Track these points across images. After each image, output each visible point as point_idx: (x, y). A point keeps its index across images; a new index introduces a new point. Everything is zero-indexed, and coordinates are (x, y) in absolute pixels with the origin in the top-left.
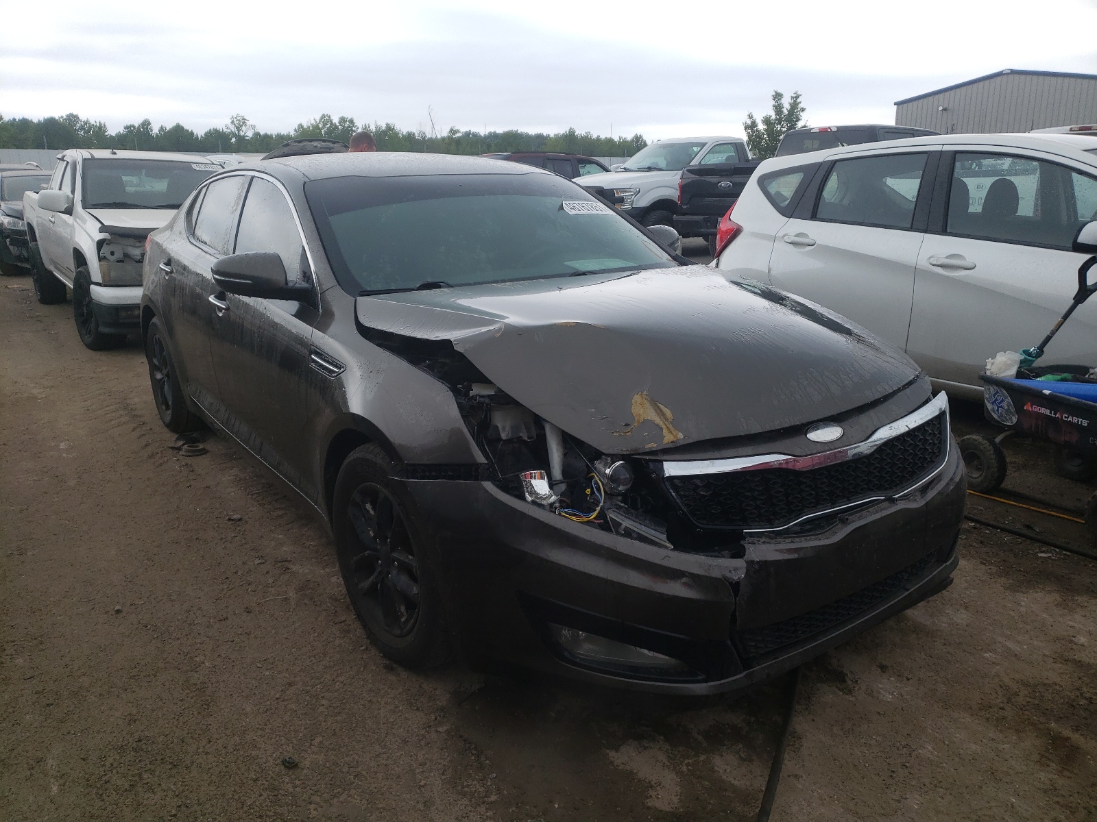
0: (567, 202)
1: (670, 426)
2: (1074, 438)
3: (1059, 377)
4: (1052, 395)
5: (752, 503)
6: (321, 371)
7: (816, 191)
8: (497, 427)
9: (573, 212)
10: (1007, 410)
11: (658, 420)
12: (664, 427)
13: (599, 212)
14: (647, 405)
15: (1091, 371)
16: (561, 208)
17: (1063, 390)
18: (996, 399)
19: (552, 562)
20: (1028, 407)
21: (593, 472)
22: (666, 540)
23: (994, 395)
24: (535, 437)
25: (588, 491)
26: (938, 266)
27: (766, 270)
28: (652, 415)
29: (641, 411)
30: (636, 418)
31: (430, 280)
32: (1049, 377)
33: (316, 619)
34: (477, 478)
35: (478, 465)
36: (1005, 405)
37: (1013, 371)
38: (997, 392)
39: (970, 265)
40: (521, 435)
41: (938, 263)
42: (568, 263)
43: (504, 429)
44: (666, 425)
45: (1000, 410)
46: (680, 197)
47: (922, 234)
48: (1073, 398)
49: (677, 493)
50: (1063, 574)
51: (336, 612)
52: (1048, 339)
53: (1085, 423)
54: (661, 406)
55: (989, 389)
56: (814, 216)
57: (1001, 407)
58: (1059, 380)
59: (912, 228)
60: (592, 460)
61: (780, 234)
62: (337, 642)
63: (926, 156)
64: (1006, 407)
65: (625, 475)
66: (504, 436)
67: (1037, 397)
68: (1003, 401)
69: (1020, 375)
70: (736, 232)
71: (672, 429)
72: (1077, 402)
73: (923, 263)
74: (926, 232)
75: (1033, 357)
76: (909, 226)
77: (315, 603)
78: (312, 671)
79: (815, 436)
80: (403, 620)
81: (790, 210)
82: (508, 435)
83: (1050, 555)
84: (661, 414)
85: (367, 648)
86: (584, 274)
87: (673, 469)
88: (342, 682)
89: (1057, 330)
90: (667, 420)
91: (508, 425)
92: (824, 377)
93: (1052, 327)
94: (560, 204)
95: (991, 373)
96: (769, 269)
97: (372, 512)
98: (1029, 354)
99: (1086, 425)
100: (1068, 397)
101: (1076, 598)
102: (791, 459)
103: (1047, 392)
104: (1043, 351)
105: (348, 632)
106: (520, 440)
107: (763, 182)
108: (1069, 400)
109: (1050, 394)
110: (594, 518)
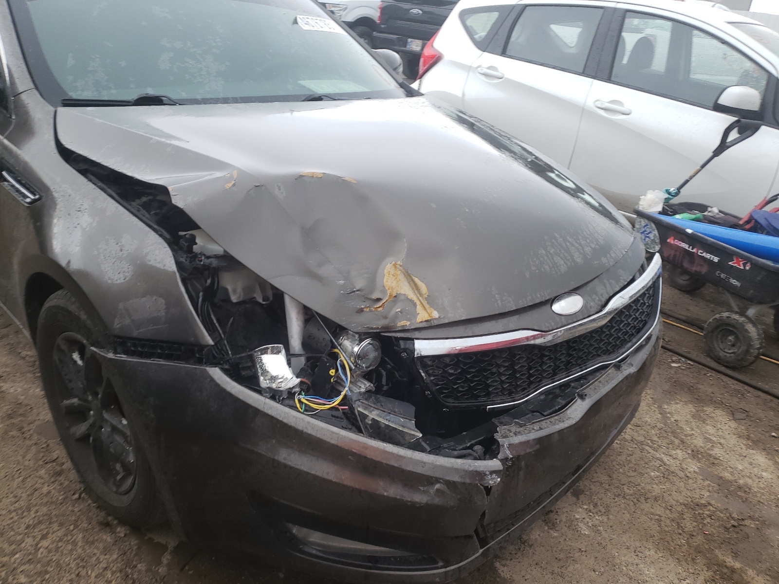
0: (301, 17)
1: (425, 303)
2: (704, 270)
3: (693, 216)
4: (694, 234)
5: (497, 379)
6: (15, 194)
7: (507, 30)
8: (226, 290)
9: (306, 28)
10: (652, 240)
11: (411, 295)
12: (418, 303)
13: (332, 30)
14: (401, 277)
15: (709, 209)
16: (295, 22)
17: (701, 230)
18: (645, 231)
19: (291, 468)
20: (671, 241)
21: (338, 348)
22: (414, 427)
23: (644, 227)
24: (271, 299)
25: (332, 372)
26: (602, 109)
27: (460, 95)
28: (406, 290)
29: (394, 284)
30: (389, 292)
31: (151, 92)
32: (686, 215)
33: (24, 457)
34: (200, 361)
35: (202, 347)
36: (651, 236)
37: (660, 208)
38: (647, 225)
39: (627, 111)
40: (255, 296)
41: (602, 107)
42: (302, 82)
43: (235, 291)
44: (420, 300)
45: (647, 239)
46: (380, 18)
47: (592, 80)
48: (711, 239)
49: (426, 372)
50: (692, 384)
51: (48, 446)
52: (687, 182)
53: (716, 259)
54: (416, 280)
55: (640, 222)
56: (504, 53)
57: (648, 237)
58: (693, 220)
59: (584, 73)
60: (336, 335)
61: (475, 65)
62: (45, 489)
63: (602, 10)
64: (652, 238)
65: (373, 355)
66: (234, 299)
67: (680, 233)
68: (650, 232)
69: (664, 212)
70: (436, 59)
71: (427, 306)
72: (713, 243)
73: (590, 104)
74: (594, 78)
75: (672, 196)
76: (581, 71)
77: (25, 435)
78: (12, 533)
79: (560, 307)
80: (119, 477)
81: (484, 45)
82: (239, 297)
83: (679, 365)
84: (417, 288)
85: (80, 498)
86: (319, 98)
87: (425, 347)
88: (47, 548)
89: (694, 176)
90: (421, 295)
91: (240, 286)
92: (568, 244)
93: (691, 173)
94: (294, 18)
95: (643, 208)
96: (464, 95)
97: (80, 362)
98: (669, 193)
99: (716, 261)
100: (706, 237)
101: (705, 409)
102: (538, 334)
103: (689, 231)
104: (679, 192)
105: (59, 474)
106: (253, 301)
107: (464, 15)
108: (707, 240)
109: (692, 233)
110: (338, 404)
